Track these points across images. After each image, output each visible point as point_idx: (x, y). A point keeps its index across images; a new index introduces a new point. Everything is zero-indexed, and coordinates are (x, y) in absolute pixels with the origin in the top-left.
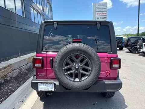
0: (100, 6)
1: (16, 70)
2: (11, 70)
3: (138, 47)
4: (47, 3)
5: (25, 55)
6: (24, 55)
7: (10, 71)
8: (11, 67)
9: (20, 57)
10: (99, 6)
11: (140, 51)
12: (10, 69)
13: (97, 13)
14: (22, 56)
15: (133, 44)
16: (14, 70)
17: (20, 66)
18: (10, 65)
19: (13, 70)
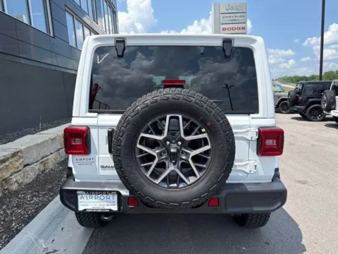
0: (230, 11)
1: (32, 166)
2: (20, 164)
3: (324, 106)
4: (105, 3)
5: (55, 127)
6: (51, 128)
7: (18, 167)
8: (20, 157)
9: (42, 132)
10: (228, 10)
11: (327, 116)
12: (17, 164)
13: (222, 26)
14: (47, 129)
15: (310, 100)
16: (28, 165)
17: (41, 155)
18: (17, 152)
19: (25, 166)
